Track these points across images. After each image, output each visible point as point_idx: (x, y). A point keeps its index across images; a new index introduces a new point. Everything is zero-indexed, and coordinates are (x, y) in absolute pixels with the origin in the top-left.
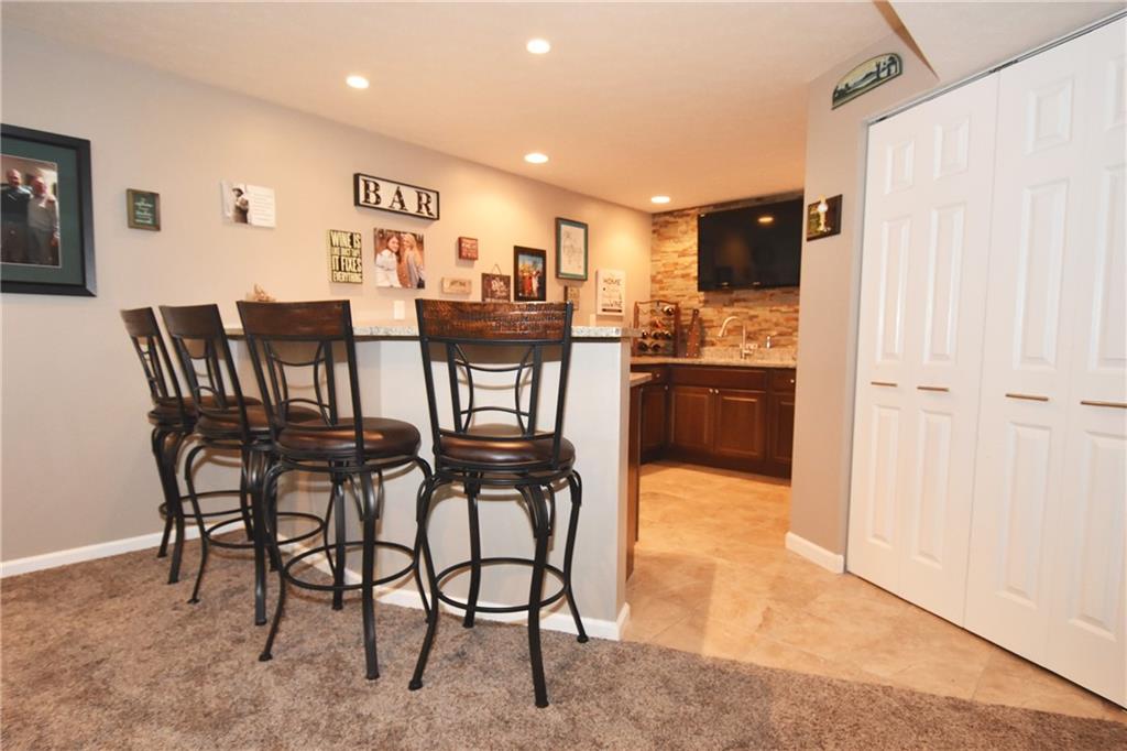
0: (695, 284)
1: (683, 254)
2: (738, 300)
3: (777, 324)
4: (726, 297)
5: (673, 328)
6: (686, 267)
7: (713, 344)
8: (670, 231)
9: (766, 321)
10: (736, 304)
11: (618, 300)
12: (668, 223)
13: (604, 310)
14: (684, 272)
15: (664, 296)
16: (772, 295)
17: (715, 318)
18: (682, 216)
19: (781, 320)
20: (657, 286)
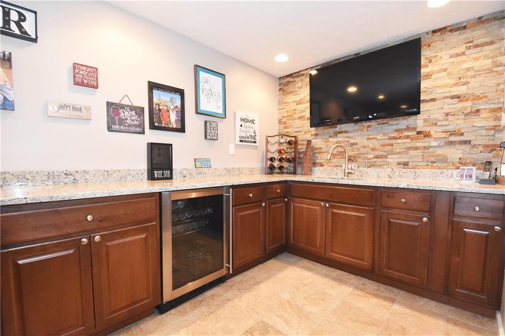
0: (308, 123)
1: (299, 103)
2: (340, 133)
3: (373, 149)
4: (331, 131)
5: (293, 154)
6: (302, 112)
7: (322, 165)
8: (290, 88)
9: (364, 147)
10: (339, 135)
11: (253, 134)
12: (289, 82)
13: (241, 141)
14: (300, 115)
15: (288, 132)
16: (368, 127)
17: (323, 146)
18: (298, 76)
19: (378, 146)
20: (283, 126)
